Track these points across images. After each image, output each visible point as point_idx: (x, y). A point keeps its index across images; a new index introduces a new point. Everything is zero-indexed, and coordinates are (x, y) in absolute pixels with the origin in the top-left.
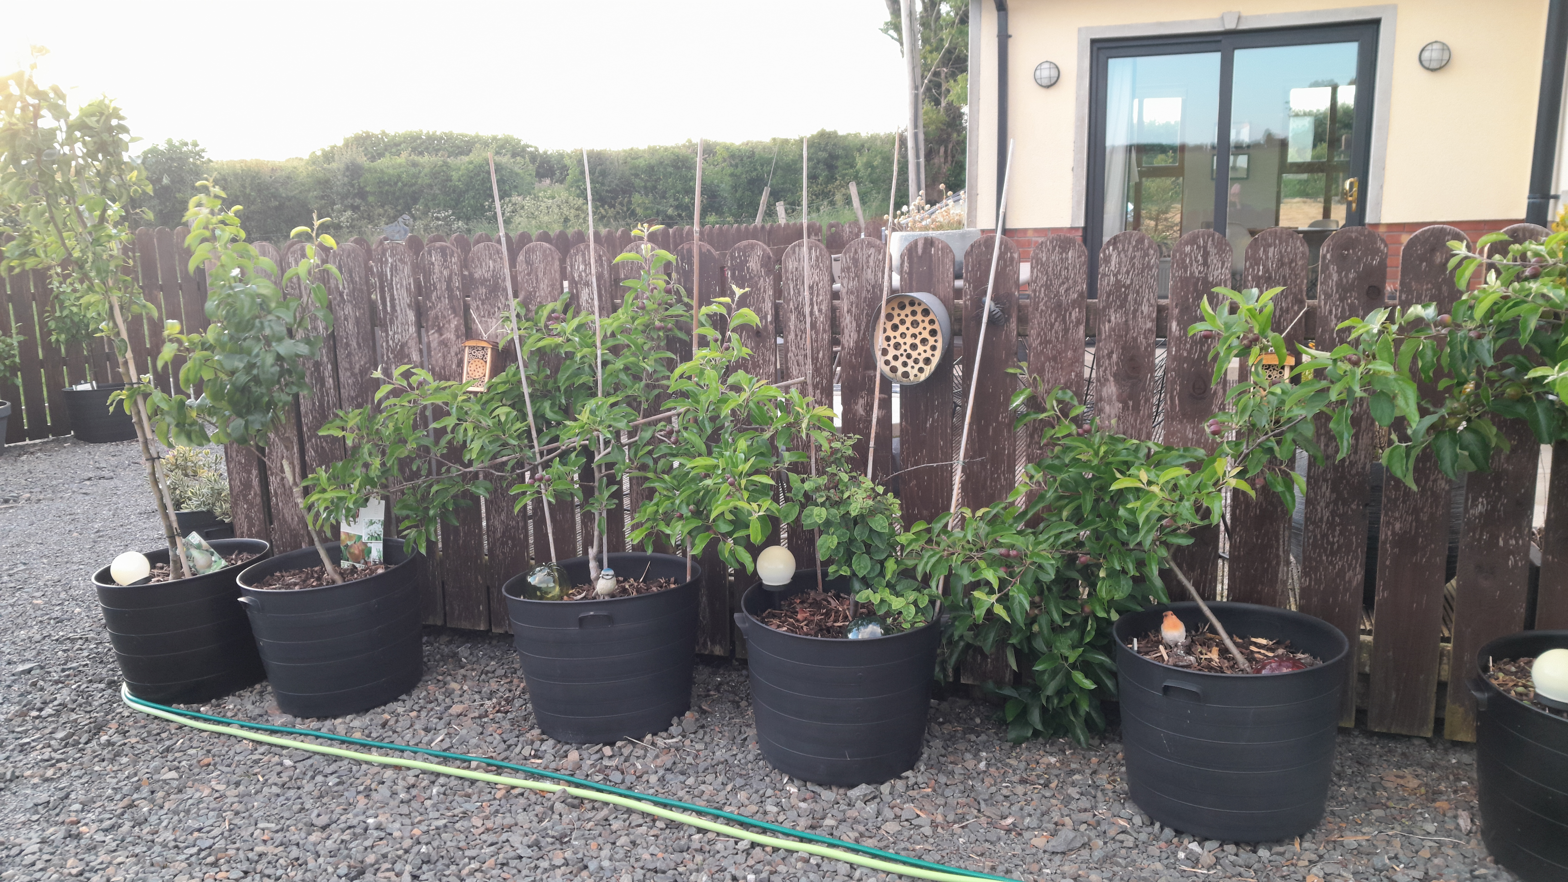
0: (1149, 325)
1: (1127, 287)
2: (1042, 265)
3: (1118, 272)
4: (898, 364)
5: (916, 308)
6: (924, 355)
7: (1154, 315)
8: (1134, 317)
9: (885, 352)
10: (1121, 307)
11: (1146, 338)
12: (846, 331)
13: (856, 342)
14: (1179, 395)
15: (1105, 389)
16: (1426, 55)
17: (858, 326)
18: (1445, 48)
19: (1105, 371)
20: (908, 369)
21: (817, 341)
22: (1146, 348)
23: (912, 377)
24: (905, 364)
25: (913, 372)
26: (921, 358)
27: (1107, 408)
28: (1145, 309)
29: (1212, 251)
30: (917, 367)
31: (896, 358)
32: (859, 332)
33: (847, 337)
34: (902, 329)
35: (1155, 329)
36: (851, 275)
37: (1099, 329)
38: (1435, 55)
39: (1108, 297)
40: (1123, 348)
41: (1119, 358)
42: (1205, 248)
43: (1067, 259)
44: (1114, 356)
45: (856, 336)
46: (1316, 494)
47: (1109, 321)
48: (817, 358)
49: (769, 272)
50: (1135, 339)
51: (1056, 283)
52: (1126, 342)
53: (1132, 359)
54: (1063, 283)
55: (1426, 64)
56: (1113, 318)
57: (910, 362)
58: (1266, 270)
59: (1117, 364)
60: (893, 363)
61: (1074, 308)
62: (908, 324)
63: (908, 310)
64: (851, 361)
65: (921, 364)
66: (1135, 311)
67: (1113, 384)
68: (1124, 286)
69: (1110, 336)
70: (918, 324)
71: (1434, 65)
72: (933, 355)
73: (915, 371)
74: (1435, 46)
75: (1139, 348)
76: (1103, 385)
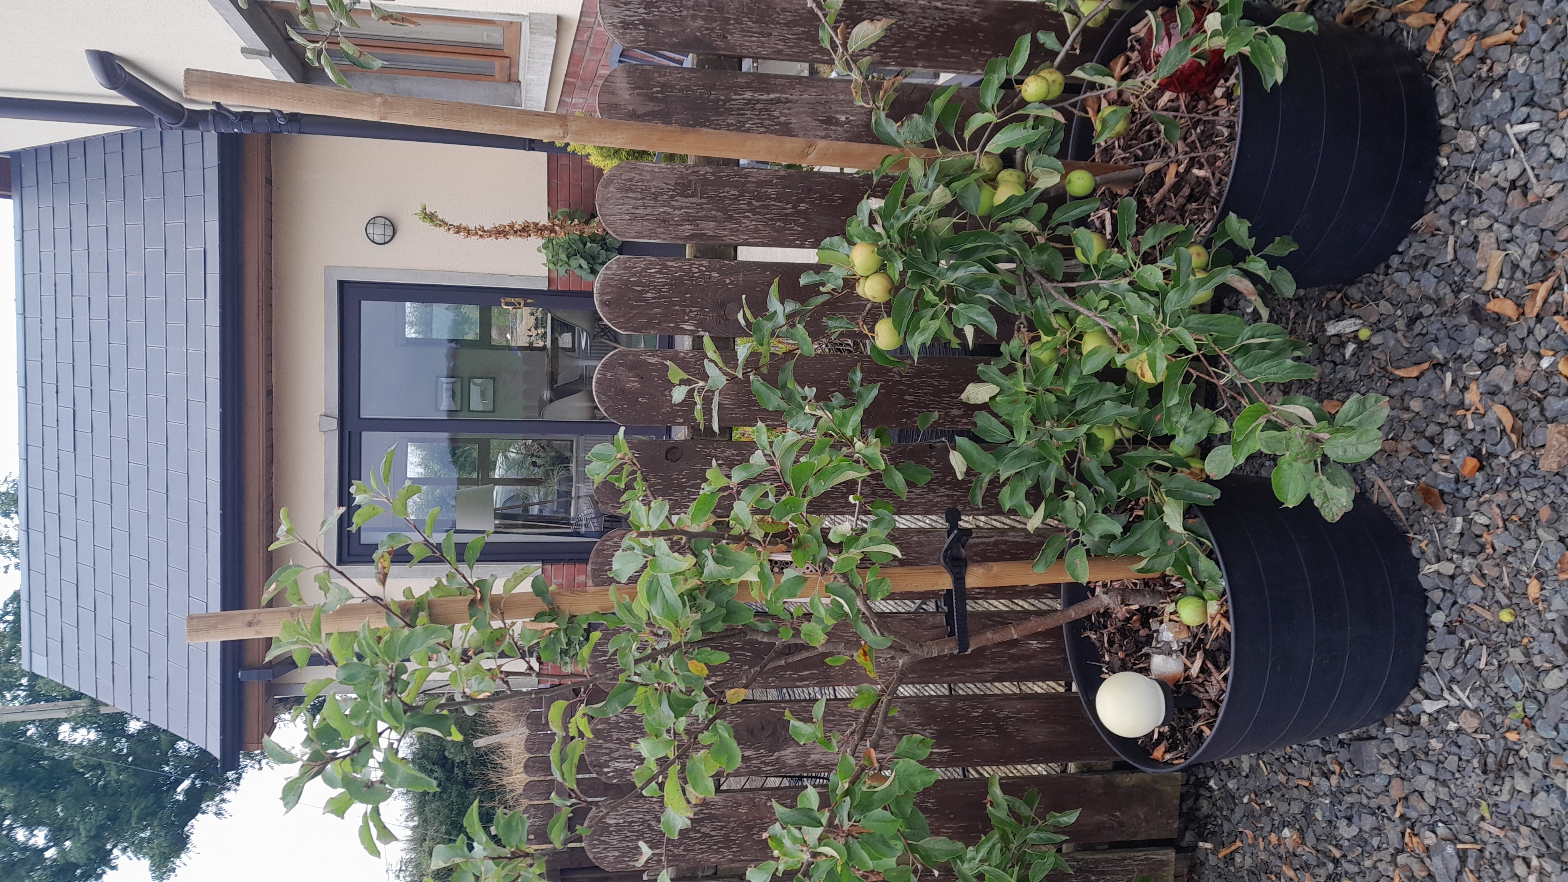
2: (624, 855)
14: (797, 670)
15: (789, 762)
18: (372, 221)
19: (766, 764)
22: (738, 715)
38: (379, 230)
41: (750, 747)
43: (617, 825)
44: (747, 754)
55: (388, 238)
67: (783, 753)
76: (784, 765)
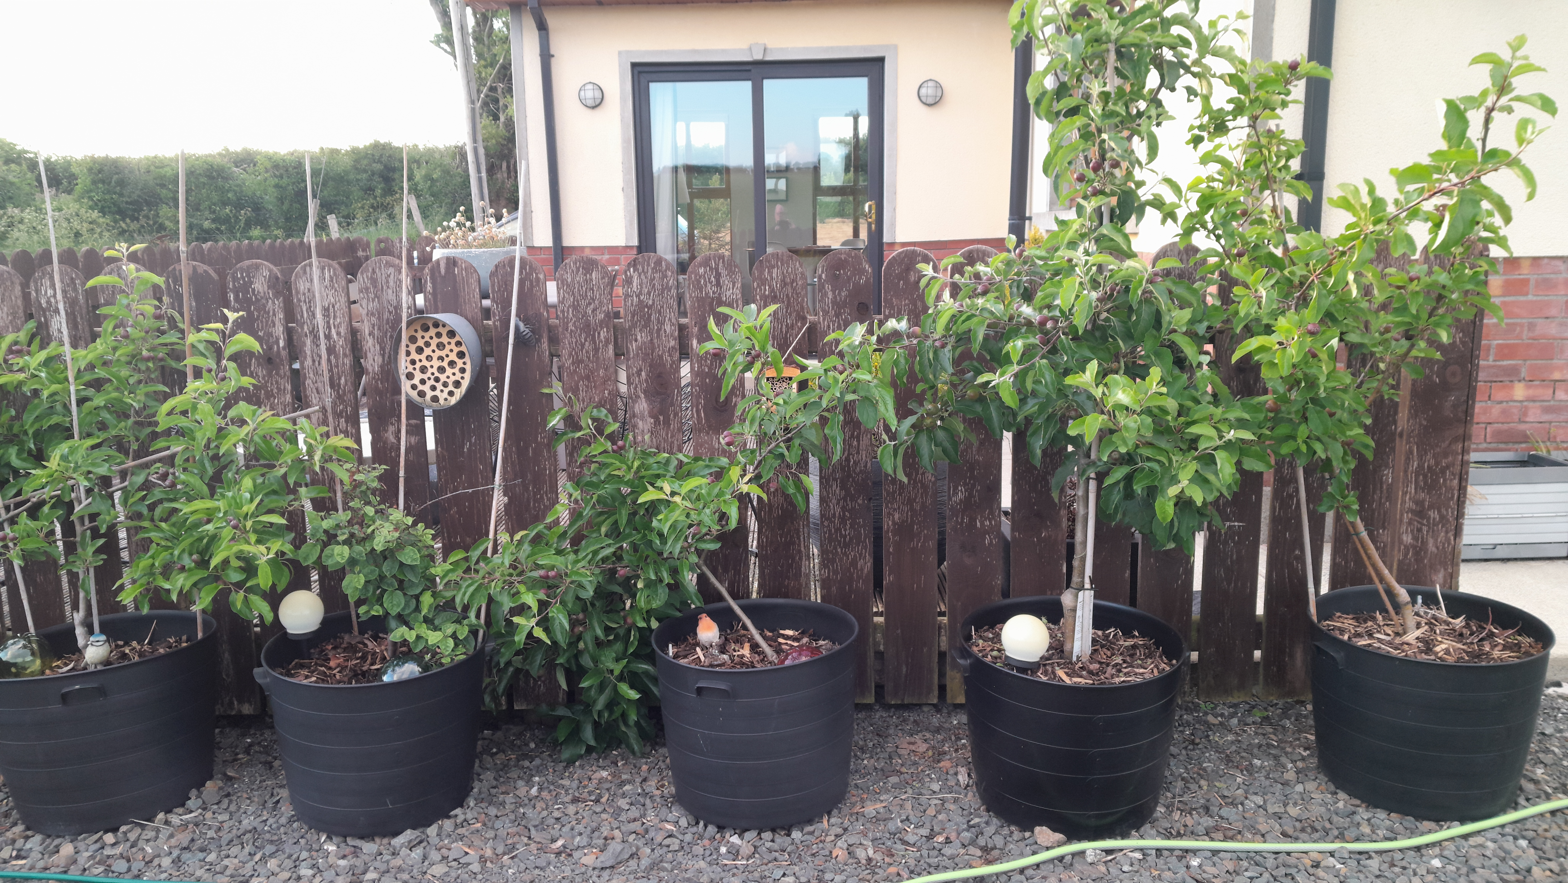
0: (672, 343)
1: (650, 307)
2: (568, 286)
3: (641, 293)
4: (426, 388)
5: (440, 329)
6: (453, 378)
7: (676, 333)
8: (658, 336)
9: (410, 376)
10: (646, 326)
11: (670, 355)
12: (369, 355)
13: (382, 367)
14: (704, 408)
15: (635, 406)
16: (923, 91)
17: (383, 349)
18: (938, 86)
19: (634, 388)
20: (437, 393)
21: (337, 366)
22: (671, 366)
23: (442, 401)
24: (433, 388)
25: (442, 396)
26: (450, 382)
27: (640, 423)
28: (668, 328)
29: (724, 272)
30: (446, 390)
31: (423, 382)
32: (383, 356)
33: (371, 361)
34: (427, 351)
35: (677, 347)
36: (372, 296)
37: (627, 348)
38: (931, 91)
39: (633, 317)
40: (650, 366)
41: (648, 375)
42: (717, 269)
43: (591, 280)
44: (643, 373)
45: (380, 360)
46: (828, 494)
47: (636, 340)
48: (339, 385)
49: (277, 295)
50: (661, 357)
51: (583, 303)
52: (652, 360)
53: (660, 376)
54: (590, 304)
55: (924, 99)
56: (639, 337)
57: (439, 386)
58: (772, 290)
59: (646, 380)
60: (421, 387)
61: (602, 328)
62: (433, 346)
63: (432, 332)
64: (377, 387)
65: (451, 388)
66: (659, 330)
67: (644, 400)
68: (647, 306)
69: (638, 354)
70: (444, 346)
71: (930, 101)
72: (462, 378)
73: (445, 395)
74: (930, 84)
75: (664, 365)
76: (635, 402)
